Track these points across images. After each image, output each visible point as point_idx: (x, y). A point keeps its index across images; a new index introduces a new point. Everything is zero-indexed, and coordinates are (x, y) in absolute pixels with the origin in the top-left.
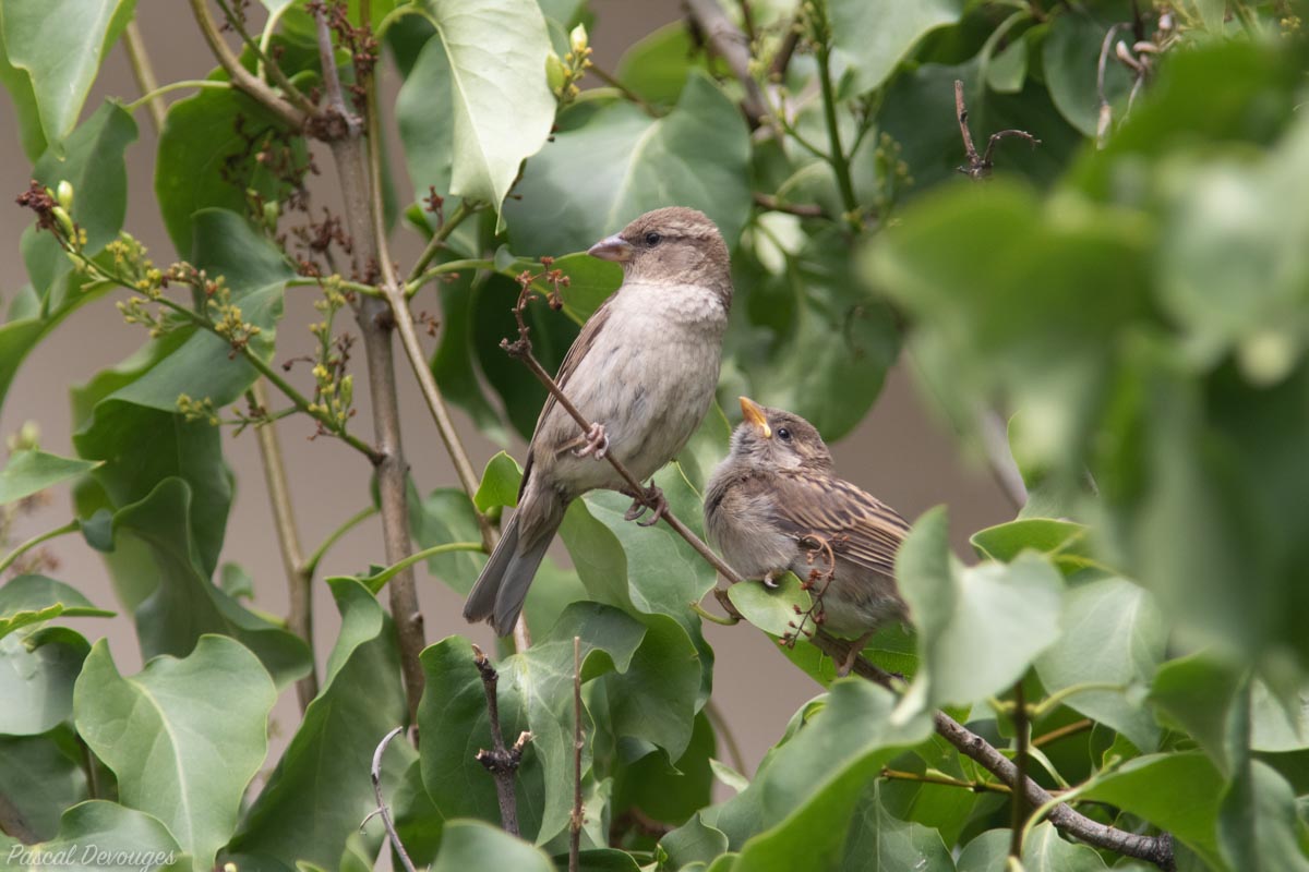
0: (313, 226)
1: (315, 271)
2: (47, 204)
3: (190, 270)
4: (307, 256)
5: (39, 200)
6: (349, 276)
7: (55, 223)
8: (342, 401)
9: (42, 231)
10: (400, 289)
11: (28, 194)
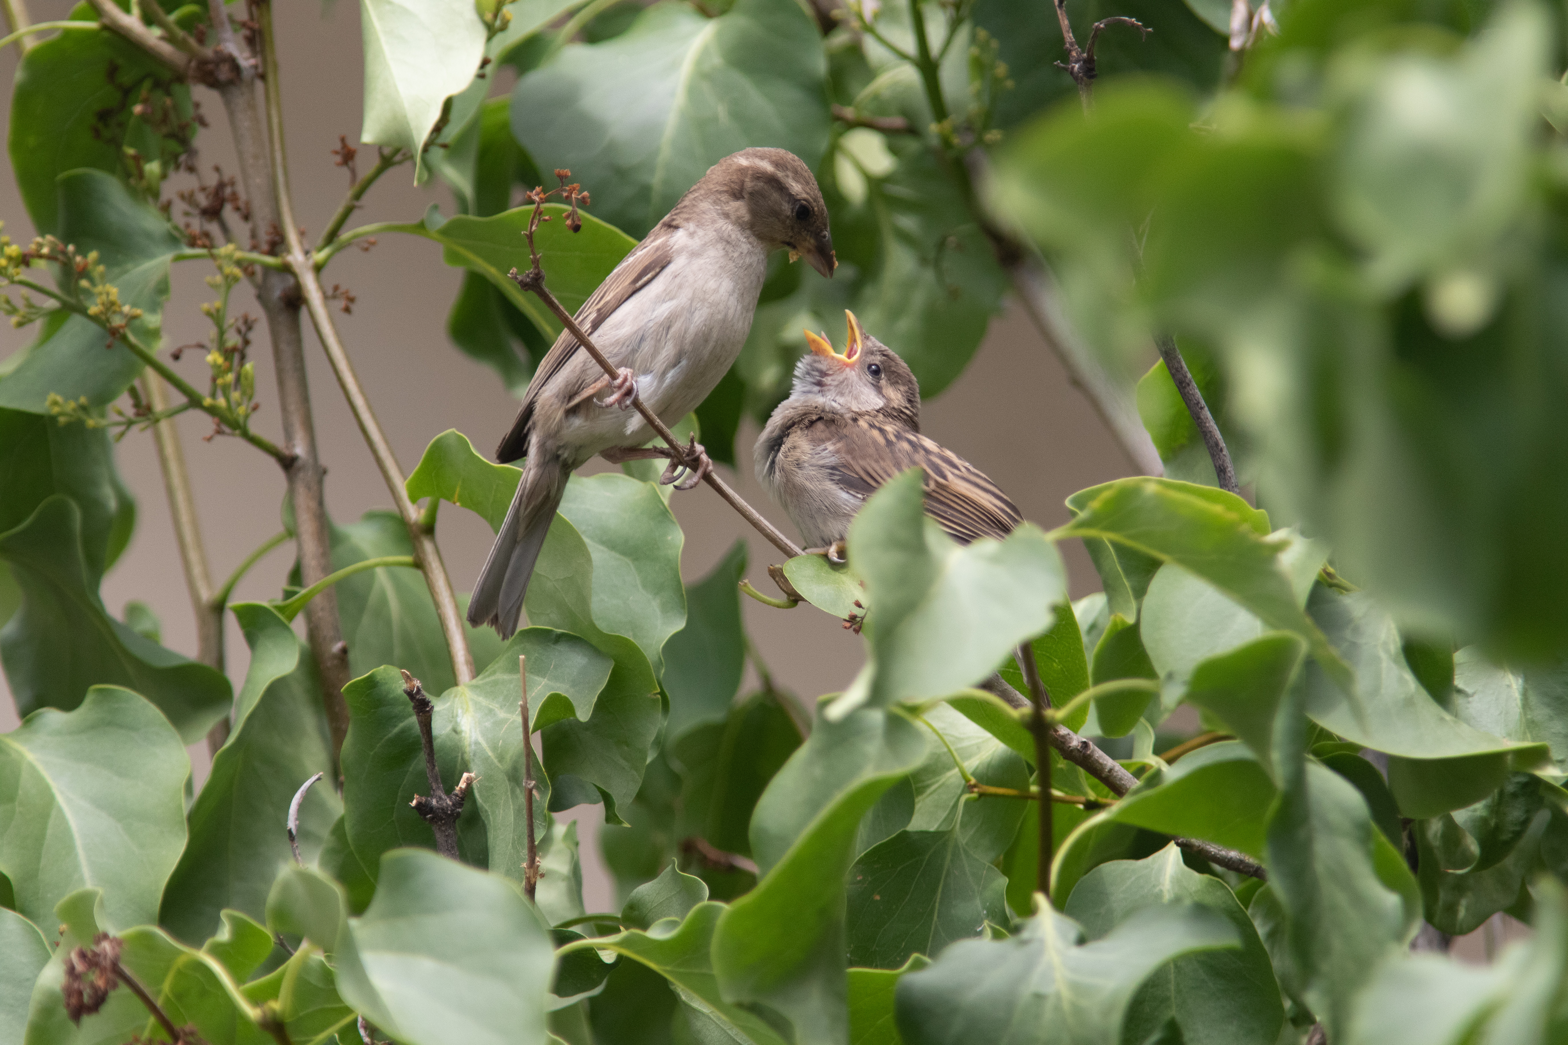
0: (203, 189)
1: (207, 243)
3: (56, 245)
4: (197, 224)
6: (248, 247)
8: (244, 393)
10: (308, 259)
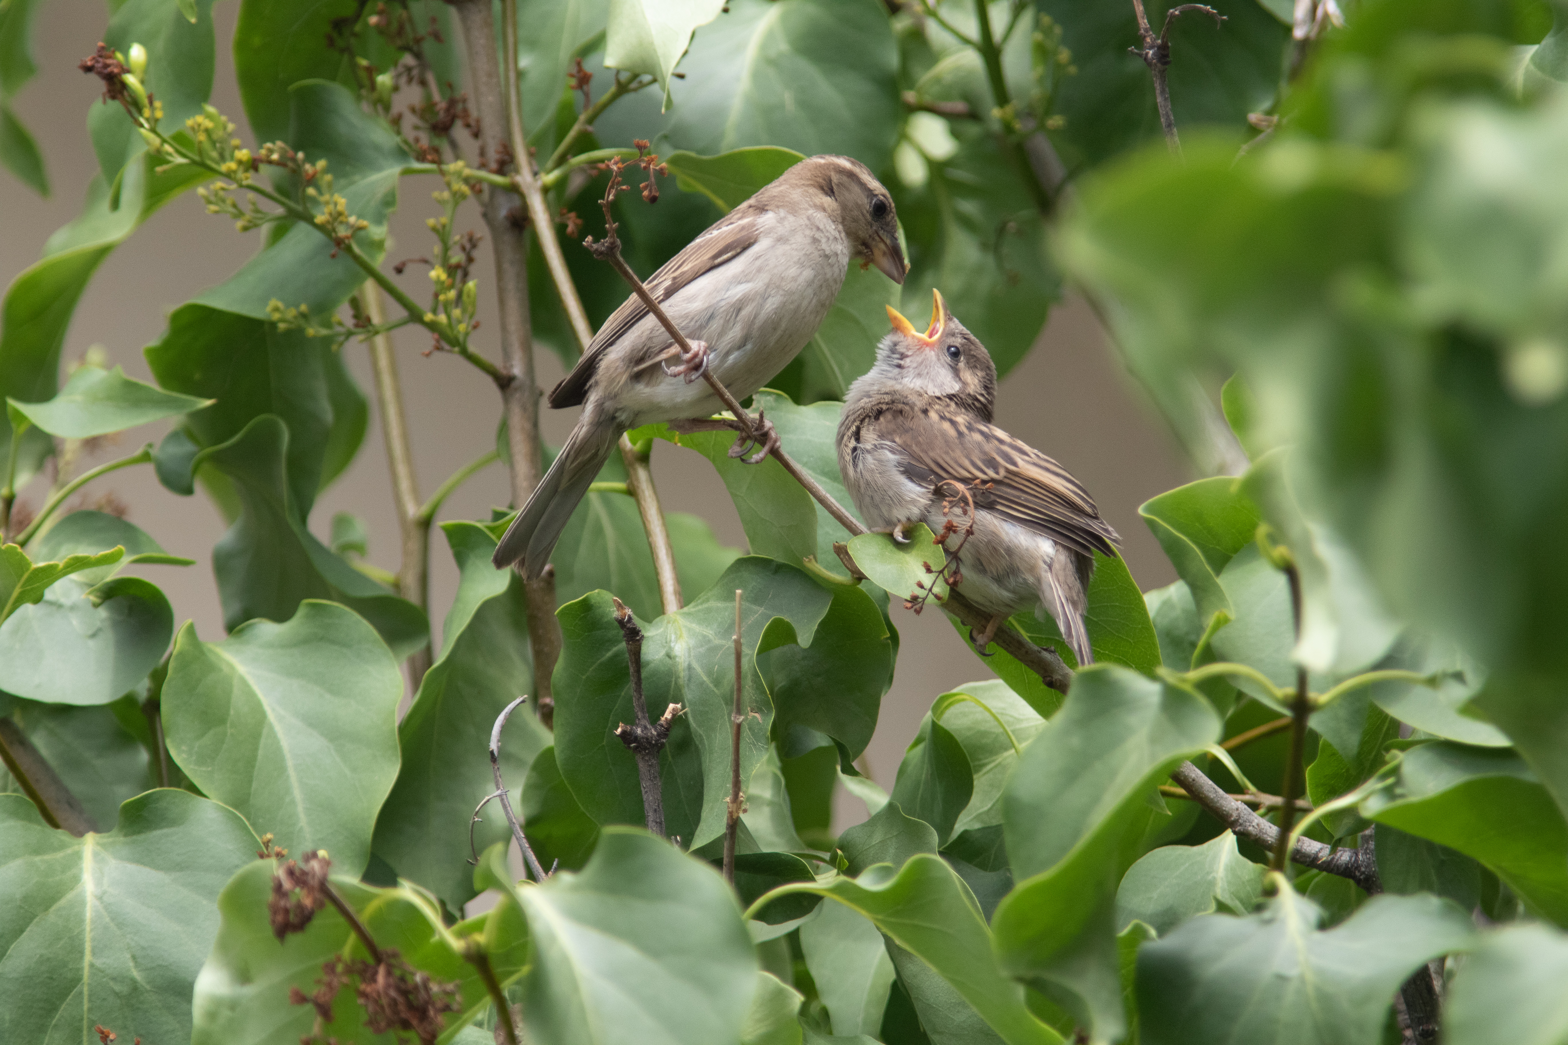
1: (436, 158)
2: (116, 70)
3: (286, 152)
4: (425, 140)
5: (106, 66)
6: (476, 164)
7: (125, 93)
8: (464, 311)
9: (110, 102)
10: (536, 180)
11: (94, 58)
